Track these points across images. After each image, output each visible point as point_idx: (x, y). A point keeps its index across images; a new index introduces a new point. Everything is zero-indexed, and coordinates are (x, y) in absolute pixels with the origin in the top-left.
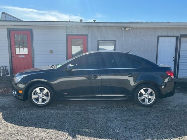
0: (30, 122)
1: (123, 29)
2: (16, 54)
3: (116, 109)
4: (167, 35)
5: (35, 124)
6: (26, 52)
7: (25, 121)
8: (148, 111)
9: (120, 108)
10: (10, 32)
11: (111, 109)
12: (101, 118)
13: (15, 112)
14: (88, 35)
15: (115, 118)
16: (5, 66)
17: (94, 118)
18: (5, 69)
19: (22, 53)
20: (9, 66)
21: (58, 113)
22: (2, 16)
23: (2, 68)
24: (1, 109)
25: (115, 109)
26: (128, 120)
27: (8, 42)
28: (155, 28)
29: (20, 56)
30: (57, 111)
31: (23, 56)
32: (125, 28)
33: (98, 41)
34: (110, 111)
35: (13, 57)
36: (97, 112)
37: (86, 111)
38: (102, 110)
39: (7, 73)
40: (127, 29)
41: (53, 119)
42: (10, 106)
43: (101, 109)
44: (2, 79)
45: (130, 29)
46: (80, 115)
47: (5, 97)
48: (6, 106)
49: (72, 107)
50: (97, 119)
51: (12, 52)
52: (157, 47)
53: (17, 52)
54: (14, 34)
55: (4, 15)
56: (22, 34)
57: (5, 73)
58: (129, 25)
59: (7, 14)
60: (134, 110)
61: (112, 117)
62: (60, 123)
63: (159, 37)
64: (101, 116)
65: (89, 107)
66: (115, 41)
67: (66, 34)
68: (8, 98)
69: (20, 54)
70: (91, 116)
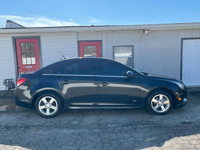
0: (39, 146)
1: (142, 32)
2: (23, 65)
3: (143, 126)
4: (192, 37)
5: (46, 148)
6: (34, 63)
7: (34, 144)
8: (183, 128)
9: (147, 124)
10: (15, 40)
11: (136, 126)
12: (125, 138)
13: (21, 133)
14: (102, 40)
15: (143, 138)
16: (10, 79)
17: (118, 139)
18: (11, 81)
19: (29, 63)
20: (15, 78)
21: (73, 133)
22: (7, 24)
23: (8, 81)
24: (5, 129)
25: (141, 126)
26: (161, 141)
27: (14, 51)
28: (178, 29)
29: (27, 67)
30: (71, 131)
31: (31, 67)
32: (144, 31)
33: (114, 47)
34: (135, 129)
35: (20, 68)
36: (119, 130)
37: (106, 129)
38: (125, 128)
39: (13, 86)
40: (146, 32)
41: (67, 141)
42: (15, 125)
43: (124, 126)
44: (8, 93)
45: (150, 32)
46: (99, 135)
47: (10, 114)
48: (11, 126)
49: (89, 125)
50: (122, 140)
51: (18, 63)
52: (182, 51)
53: (24, 63)
54: (20, 43)
55: (9, 23)
56: (29, 42)
57: (11, 86)
58: (148, 27)
59: (12, 22)
60: (165, 127)
61: (140, 136)
62: (76, 147)
63: (182, 39)
64: (126, 135)
65: (109, 124)
66: (133, 46)
67: (78, 41)
68: (14, 115)
69: (27, 65)
70: (113, 136)
